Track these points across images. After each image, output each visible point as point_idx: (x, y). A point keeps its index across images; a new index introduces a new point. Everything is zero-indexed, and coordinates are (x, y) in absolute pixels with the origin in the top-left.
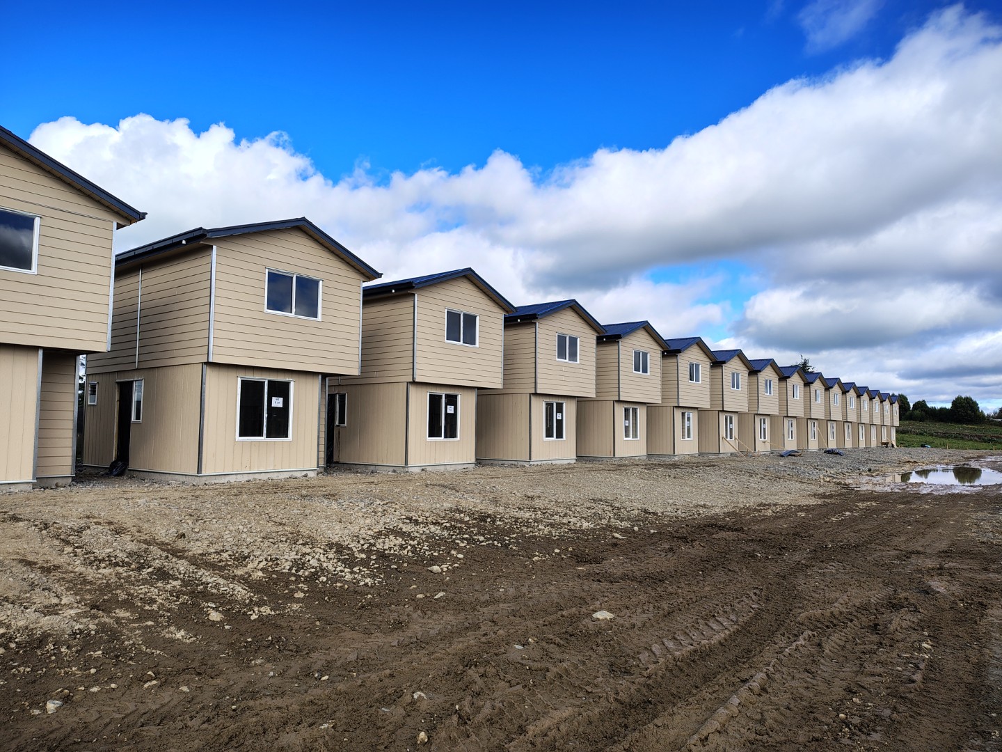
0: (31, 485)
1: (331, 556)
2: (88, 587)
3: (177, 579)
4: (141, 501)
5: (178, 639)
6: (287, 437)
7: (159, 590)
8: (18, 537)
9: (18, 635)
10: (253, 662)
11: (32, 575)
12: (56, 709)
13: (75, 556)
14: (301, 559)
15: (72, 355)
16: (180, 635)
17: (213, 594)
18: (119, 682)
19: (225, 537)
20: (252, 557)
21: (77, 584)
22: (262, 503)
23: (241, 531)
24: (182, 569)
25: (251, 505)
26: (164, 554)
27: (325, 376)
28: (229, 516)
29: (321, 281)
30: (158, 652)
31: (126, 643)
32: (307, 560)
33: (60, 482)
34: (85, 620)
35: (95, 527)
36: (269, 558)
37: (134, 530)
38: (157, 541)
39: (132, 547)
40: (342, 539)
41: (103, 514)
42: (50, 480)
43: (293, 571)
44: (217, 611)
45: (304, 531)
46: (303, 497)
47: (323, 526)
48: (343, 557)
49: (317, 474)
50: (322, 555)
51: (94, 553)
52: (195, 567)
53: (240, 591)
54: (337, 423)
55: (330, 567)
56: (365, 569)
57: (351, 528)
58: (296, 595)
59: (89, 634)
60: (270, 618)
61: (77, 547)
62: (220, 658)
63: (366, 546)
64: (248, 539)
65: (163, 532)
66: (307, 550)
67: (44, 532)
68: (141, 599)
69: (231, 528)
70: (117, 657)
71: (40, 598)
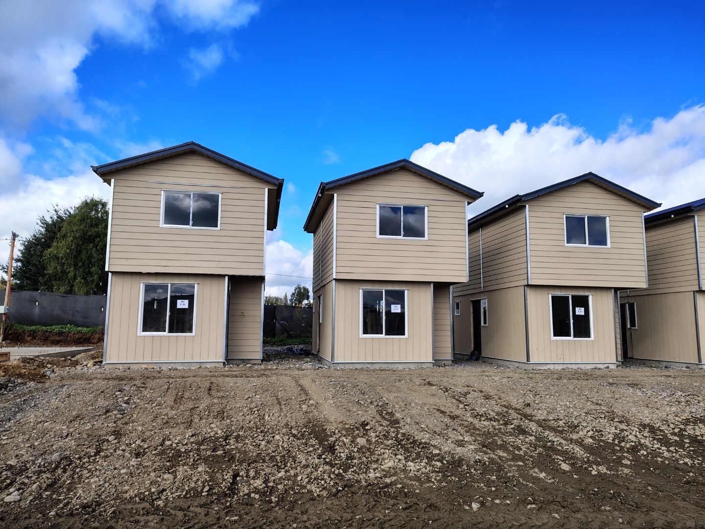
0: (432, 364)
1: (646, 434)
2: (478, 432)
3: (531, 435)
4: (496, 379)
5: (542, 479)
6: (589, 337)
7: (522, 442)
8: (434, 395)
9: (447, 456)
10: (603, 508)
11: (446, 420)
12: (478, 508)
13: (466, 410)
14: (620, 433)
15: (448, 285)
16: (542, 475)
17: (559, 450)
18: (511, 499)
19: (558, 409)
20: (581, 427)
21: (471, 429)
22: (579, 387)
23: (568, 406)
24: (533, 428)
25: (571, 387)
26: (519, 417)
27: (616, 289)
28: (557, 394)
29: (608, 218)
30: (531, 485)
31: (509, 474)
32: (626, 435)
33: (447, 363)
34: (481, 454)
35: (473, 393)
36: (595, 429)
37: (496, 397)
38: (513, 407)
39: (498, 409)
40: (652, 422)
41: (476, 385)
42: (440, 361)
43: (616, 442)
44: (565, 463)
45: (618, 410)
46: (611, 384)
47: (632, 409)
48: (657, 437)
49: (617, 367)
50: (638, 433)
51: (476, 410)
52: (542, 428)
53: (579, 451)
54: (629, 326)
55: (648, 443)
56: (682, 450)
57: (659, 413)
58: (623, 462)
59: (485, 464)
60: (607, 476)
61: (466, 405)
62: (576, 499)
63: (677, 430)
64: (575, 413)
65: (516, 401)
66: (623, 426)
67: (446, 393)
68: (512, 445)
69: (561, 403)
70: (506, 483)
71: (453, 435)
